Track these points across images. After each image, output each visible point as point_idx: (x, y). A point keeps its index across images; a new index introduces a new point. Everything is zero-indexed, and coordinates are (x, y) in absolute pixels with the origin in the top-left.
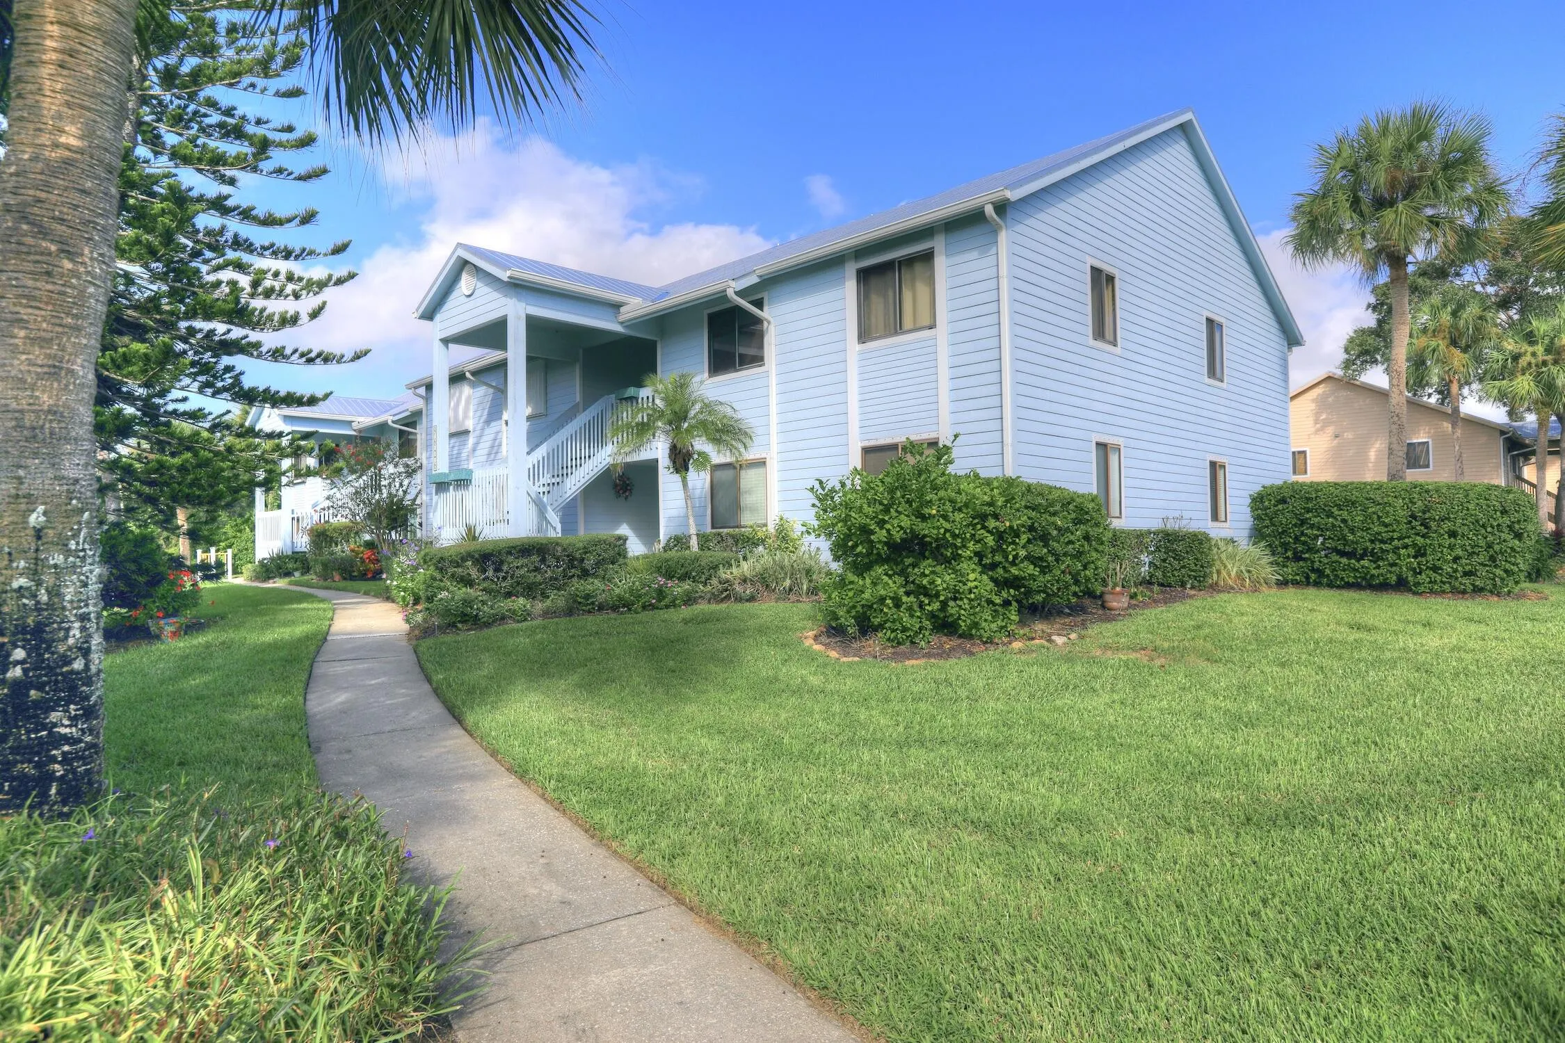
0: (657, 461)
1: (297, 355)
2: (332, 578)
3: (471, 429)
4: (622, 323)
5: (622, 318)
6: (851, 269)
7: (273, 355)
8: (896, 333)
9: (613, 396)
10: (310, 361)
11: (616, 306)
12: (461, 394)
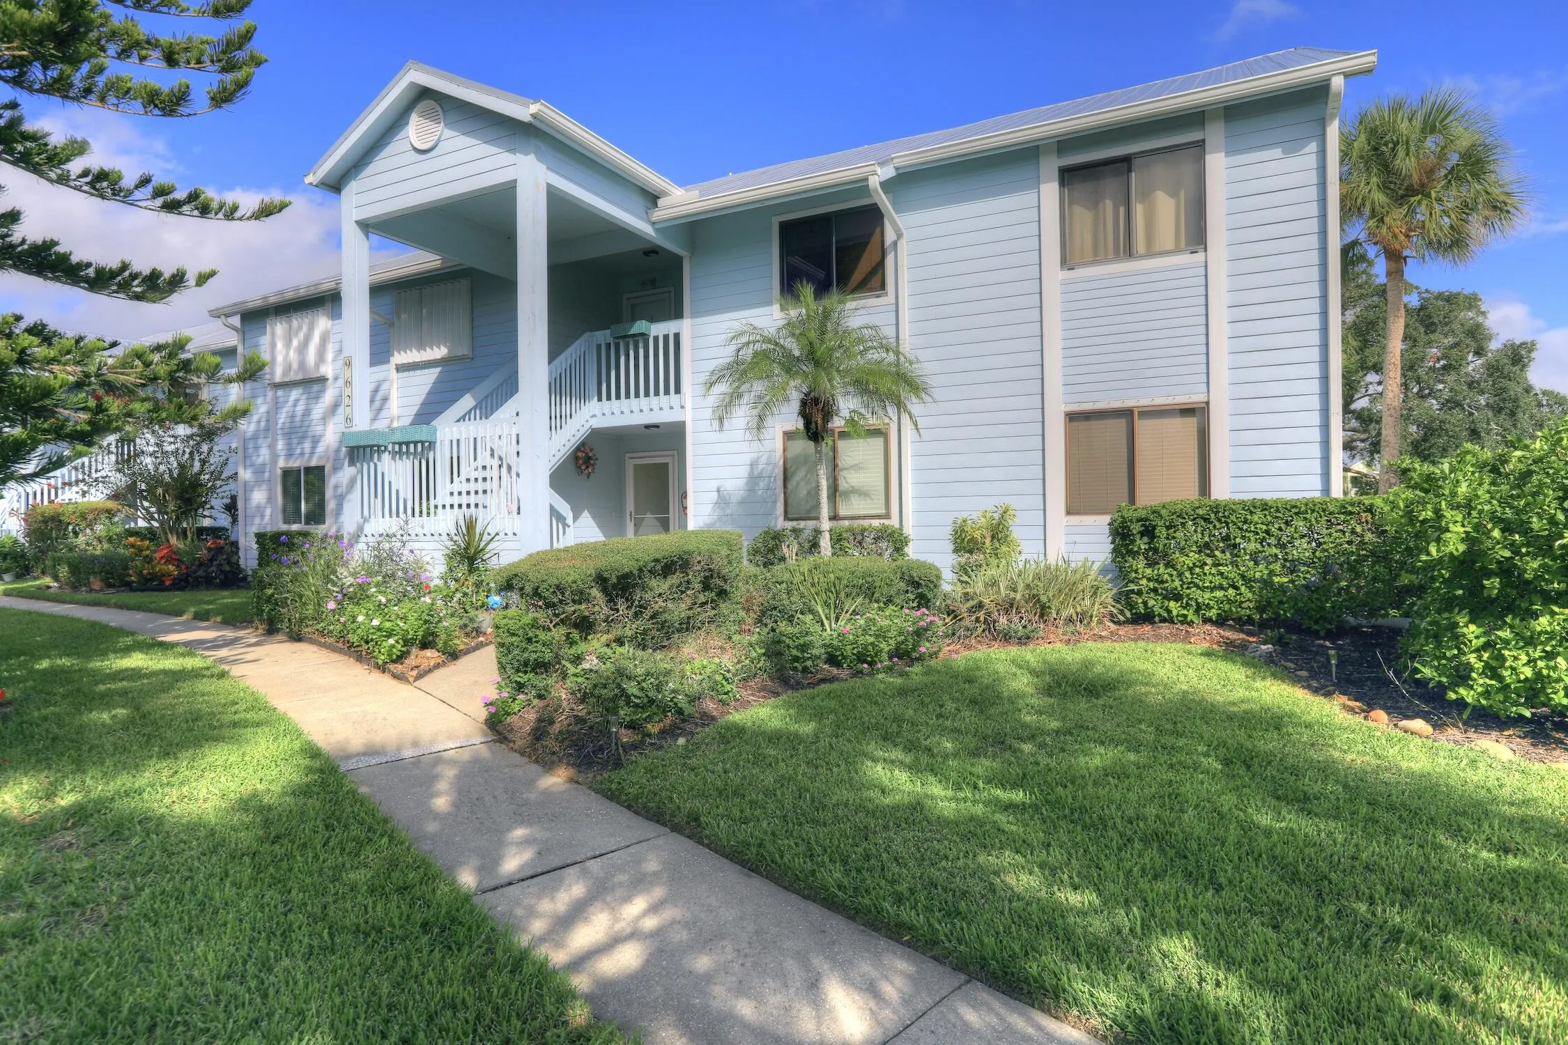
0: (684, 423)
1: (149, 189)
2: (88, 584)
3: (330, 375)
4: (653, 223)
5: (657, 215)
6: (1051, 166)
7: (92, 184)
8: (1117, 257)
9: (608, 332)
10: (172, 207)
11: (652, 198)
12: (311, 328)
